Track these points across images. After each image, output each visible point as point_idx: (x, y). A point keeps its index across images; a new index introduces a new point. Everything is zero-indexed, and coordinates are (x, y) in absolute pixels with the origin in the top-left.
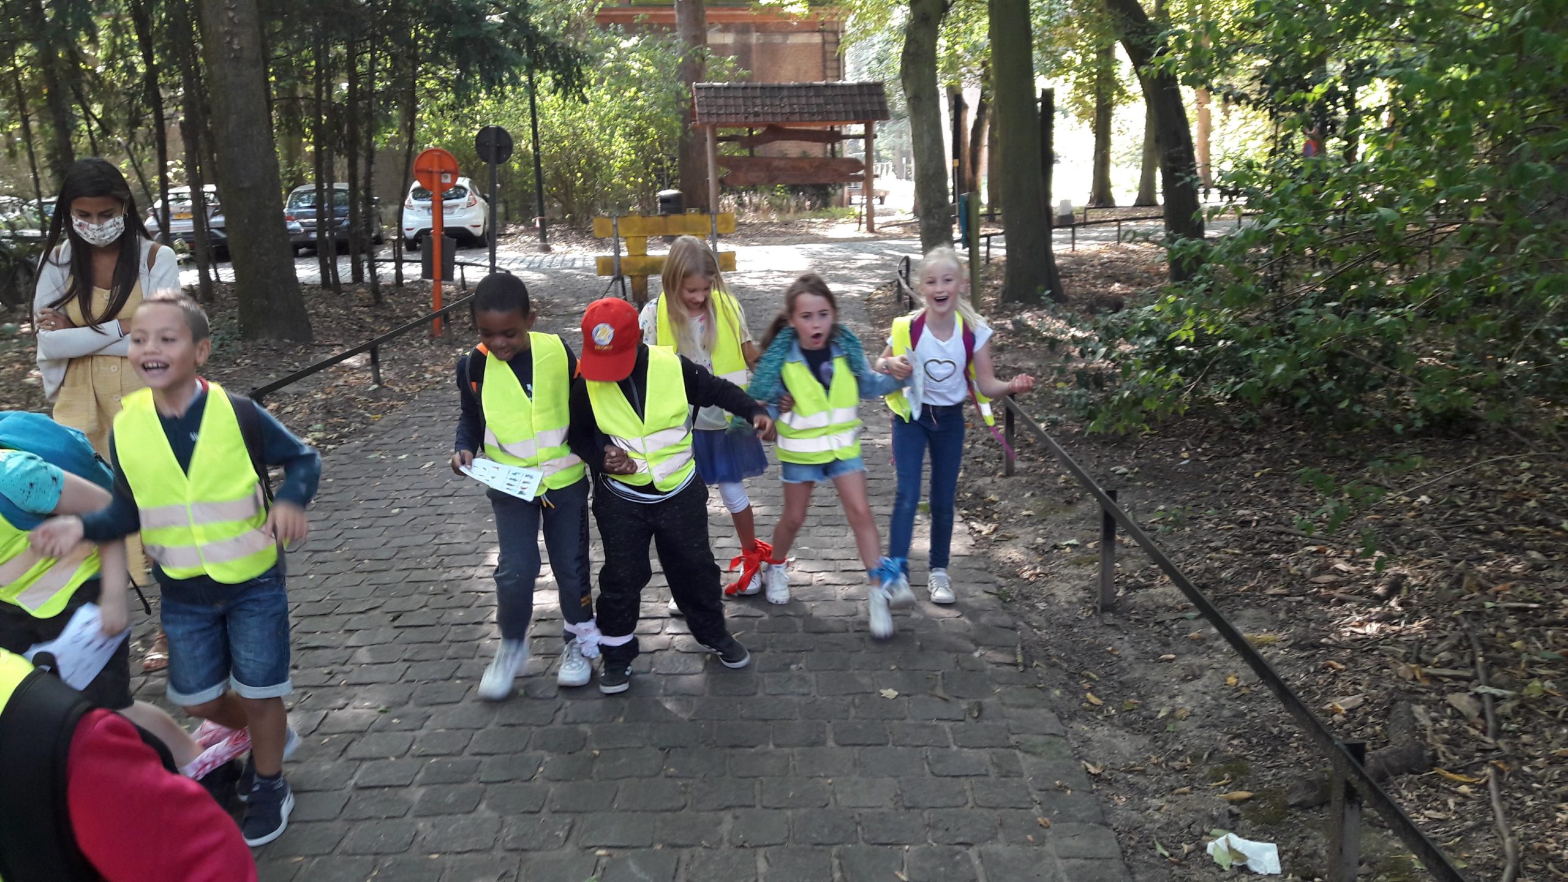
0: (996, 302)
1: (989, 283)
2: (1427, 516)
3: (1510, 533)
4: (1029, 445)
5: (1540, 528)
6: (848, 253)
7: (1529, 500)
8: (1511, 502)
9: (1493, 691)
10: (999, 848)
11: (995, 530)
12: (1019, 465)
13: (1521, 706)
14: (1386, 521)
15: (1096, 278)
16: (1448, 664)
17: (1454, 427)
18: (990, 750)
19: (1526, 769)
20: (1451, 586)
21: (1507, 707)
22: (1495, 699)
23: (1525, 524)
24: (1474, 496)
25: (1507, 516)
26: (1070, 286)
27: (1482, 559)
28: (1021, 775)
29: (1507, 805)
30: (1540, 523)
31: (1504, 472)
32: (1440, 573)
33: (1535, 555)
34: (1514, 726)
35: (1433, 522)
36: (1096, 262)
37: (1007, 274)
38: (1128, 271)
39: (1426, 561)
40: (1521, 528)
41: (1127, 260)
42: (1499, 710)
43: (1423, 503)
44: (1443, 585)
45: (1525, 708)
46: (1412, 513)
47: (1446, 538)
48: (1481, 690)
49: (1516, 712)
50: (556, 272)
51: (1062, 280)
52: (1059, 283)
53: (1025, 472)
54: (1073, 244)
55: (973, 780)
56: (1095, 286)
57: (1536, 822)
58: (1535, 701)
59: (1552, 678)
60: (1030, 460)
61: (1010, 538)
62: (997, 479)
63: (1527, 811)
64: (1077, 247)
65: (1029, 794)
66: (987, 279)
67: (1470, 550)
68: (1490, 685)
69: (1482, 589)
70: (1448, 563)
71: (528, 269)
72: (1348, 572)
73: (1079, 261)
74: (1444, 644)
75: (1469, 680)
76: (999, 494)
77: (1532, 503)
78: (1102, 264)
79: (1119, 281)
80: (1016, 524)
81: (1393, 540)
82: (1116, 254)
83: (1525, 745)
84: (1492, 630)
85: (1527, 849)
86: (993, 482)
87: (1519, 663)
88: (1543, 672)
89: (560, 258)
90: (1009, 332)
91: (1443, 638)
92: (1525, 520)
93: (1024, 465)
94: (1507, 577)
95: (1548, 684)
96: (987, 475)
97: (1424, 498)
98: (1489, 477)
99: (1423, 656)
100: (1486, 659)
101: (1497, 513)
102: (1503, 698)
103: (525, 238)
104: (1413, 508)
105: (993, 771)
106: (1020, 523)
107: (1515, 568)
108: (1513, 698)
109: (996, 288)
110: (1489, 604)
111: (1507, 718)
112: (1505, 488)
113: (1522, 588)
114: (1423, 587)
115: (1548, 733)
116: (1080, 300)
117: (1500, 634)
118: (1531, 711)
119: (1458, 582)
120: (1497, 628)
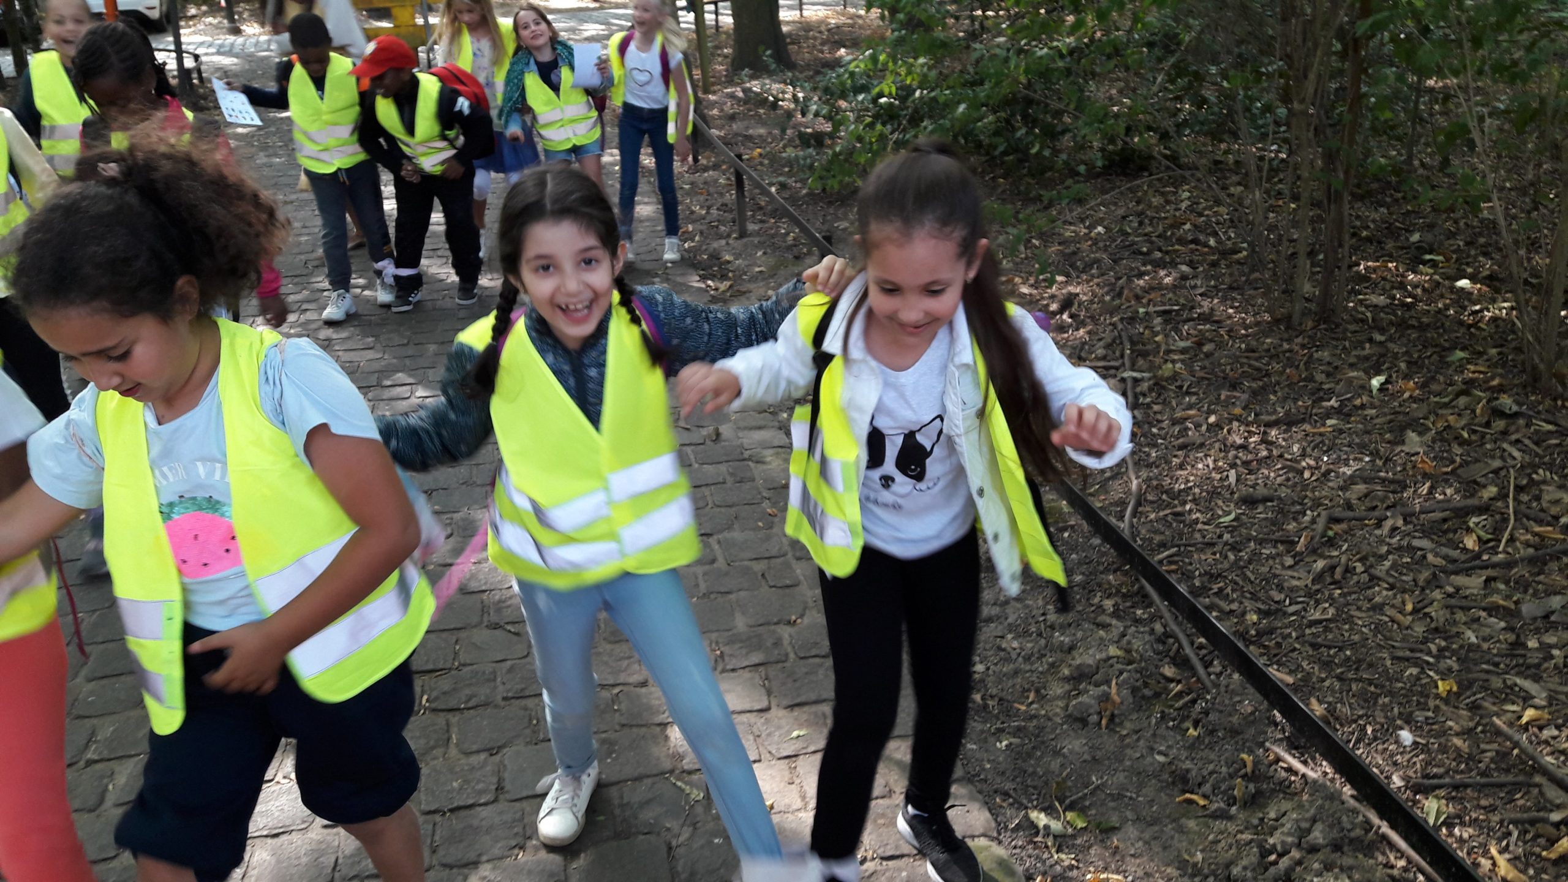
0: (727, 70)
1: (719, 52)
2: (1101, 244)
3: (1167, 253)
4: (761, 208)
5: (1193, 246)
6: (572, 24)
7: (1185, 224)
8: (1172, 226)
9: (1135, 374)
10: (736, 535)
11: (731, 286)
12: (751, 227)
13: (1155, 384)
14: (1067, 251)
15: (823, 44)
16: (1104, 358)
17: (1132, 166)
18: (726, 464)
19: (1155, 430)
20: (1113, 299)
21: (1145, 386)
22: (1136, 381)
23: (1181, 244)
24: (1141, 223)
25: (1166, 238)
26: (798, 53)
27: (1140, 275)
28: (753, 480)
29: (1137, 457)
30: (1192, 242)
31: (1168, 202)
32: (1106, 289)
33: (1184, 268)
34: (1148, 400)
35: (1105, 249)
36: (823, 28)
37: (735, 41)
38: (854, 35)
39: (1096, 280)
40: (1177, 247)
41: (852, 26)
42: (1138, 389)
43: (1099, 233)
44: (1108, 298)
45: (1159, 386)
46: (1090, 243)
47: (1115, 261)
48: (1126, 375)
49: (1151, 390)
50: (251, 55)
51: (790, 47)
52: (787, 51)
53: (758, 233)
54: (801, 10)
55: (713, 487)
56: (822, 52)
57: (1157, 467)
58: (1167, 379)
59: (1182, 361)
60: (762, 221)
61: (745, 293)
62: (731, 241)
63: (1151, 460)
64: (805, 13)
65: (760, 493)
66: (717, 47)
67: (1132, 269)
68: (1133, 370)
69: (1138, 298)
70: (1113, 280)
71: (219, 53)
72: (1031, 295)
73: (806, 27)
74: (1101, 343)
75: (1117, 368)
76: (734, 254)
77: (1187, 226)
78: (829, 30)
79: (844, 47)
80: (749, 281)
81: (1071, 266)
82: (843, 20)
83: (1155, 413)
84: (1141, 330)
85: (1148, 486)
86: (727, 244)
87: (1159, 352)
88: (1176, 357)
89: (253, 40)
90: (739, 100)
91: (1100, 340)
92: (1181, 241)
93: (756, 227)
94: (1160, 287)
95: (1178, 365)
96: (721, 237)
97: (1100, 229)
98: (1156, 207)
99: (1083, 355)
100: (1132, 351)
101: (1159, 236)
102: (1142, 379)
103: (210, 19)
104: (1091, 239)
105: (729, 480)
106: (754, 279)
107: (1167, 280)
108: (1150, 379)
109: (726, 57)
110: (1141, 310)
111: (1144, 395)
112: (1167, 215)
113: (1171, 295)
114: (1092, 302)
115: (1174, 403)
116: (808, 66)
117: (1147, 332)
118: (1164, 388)
119: (1120, 295)
120: (1146, 328)
